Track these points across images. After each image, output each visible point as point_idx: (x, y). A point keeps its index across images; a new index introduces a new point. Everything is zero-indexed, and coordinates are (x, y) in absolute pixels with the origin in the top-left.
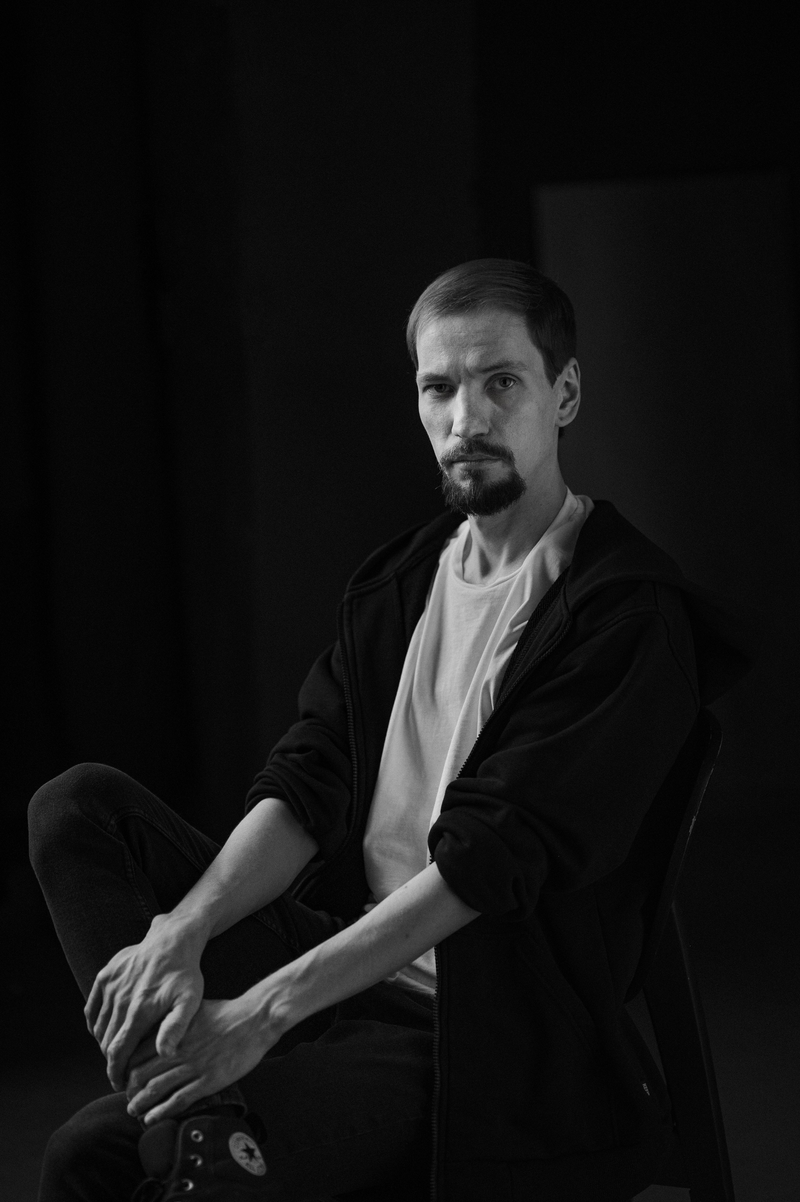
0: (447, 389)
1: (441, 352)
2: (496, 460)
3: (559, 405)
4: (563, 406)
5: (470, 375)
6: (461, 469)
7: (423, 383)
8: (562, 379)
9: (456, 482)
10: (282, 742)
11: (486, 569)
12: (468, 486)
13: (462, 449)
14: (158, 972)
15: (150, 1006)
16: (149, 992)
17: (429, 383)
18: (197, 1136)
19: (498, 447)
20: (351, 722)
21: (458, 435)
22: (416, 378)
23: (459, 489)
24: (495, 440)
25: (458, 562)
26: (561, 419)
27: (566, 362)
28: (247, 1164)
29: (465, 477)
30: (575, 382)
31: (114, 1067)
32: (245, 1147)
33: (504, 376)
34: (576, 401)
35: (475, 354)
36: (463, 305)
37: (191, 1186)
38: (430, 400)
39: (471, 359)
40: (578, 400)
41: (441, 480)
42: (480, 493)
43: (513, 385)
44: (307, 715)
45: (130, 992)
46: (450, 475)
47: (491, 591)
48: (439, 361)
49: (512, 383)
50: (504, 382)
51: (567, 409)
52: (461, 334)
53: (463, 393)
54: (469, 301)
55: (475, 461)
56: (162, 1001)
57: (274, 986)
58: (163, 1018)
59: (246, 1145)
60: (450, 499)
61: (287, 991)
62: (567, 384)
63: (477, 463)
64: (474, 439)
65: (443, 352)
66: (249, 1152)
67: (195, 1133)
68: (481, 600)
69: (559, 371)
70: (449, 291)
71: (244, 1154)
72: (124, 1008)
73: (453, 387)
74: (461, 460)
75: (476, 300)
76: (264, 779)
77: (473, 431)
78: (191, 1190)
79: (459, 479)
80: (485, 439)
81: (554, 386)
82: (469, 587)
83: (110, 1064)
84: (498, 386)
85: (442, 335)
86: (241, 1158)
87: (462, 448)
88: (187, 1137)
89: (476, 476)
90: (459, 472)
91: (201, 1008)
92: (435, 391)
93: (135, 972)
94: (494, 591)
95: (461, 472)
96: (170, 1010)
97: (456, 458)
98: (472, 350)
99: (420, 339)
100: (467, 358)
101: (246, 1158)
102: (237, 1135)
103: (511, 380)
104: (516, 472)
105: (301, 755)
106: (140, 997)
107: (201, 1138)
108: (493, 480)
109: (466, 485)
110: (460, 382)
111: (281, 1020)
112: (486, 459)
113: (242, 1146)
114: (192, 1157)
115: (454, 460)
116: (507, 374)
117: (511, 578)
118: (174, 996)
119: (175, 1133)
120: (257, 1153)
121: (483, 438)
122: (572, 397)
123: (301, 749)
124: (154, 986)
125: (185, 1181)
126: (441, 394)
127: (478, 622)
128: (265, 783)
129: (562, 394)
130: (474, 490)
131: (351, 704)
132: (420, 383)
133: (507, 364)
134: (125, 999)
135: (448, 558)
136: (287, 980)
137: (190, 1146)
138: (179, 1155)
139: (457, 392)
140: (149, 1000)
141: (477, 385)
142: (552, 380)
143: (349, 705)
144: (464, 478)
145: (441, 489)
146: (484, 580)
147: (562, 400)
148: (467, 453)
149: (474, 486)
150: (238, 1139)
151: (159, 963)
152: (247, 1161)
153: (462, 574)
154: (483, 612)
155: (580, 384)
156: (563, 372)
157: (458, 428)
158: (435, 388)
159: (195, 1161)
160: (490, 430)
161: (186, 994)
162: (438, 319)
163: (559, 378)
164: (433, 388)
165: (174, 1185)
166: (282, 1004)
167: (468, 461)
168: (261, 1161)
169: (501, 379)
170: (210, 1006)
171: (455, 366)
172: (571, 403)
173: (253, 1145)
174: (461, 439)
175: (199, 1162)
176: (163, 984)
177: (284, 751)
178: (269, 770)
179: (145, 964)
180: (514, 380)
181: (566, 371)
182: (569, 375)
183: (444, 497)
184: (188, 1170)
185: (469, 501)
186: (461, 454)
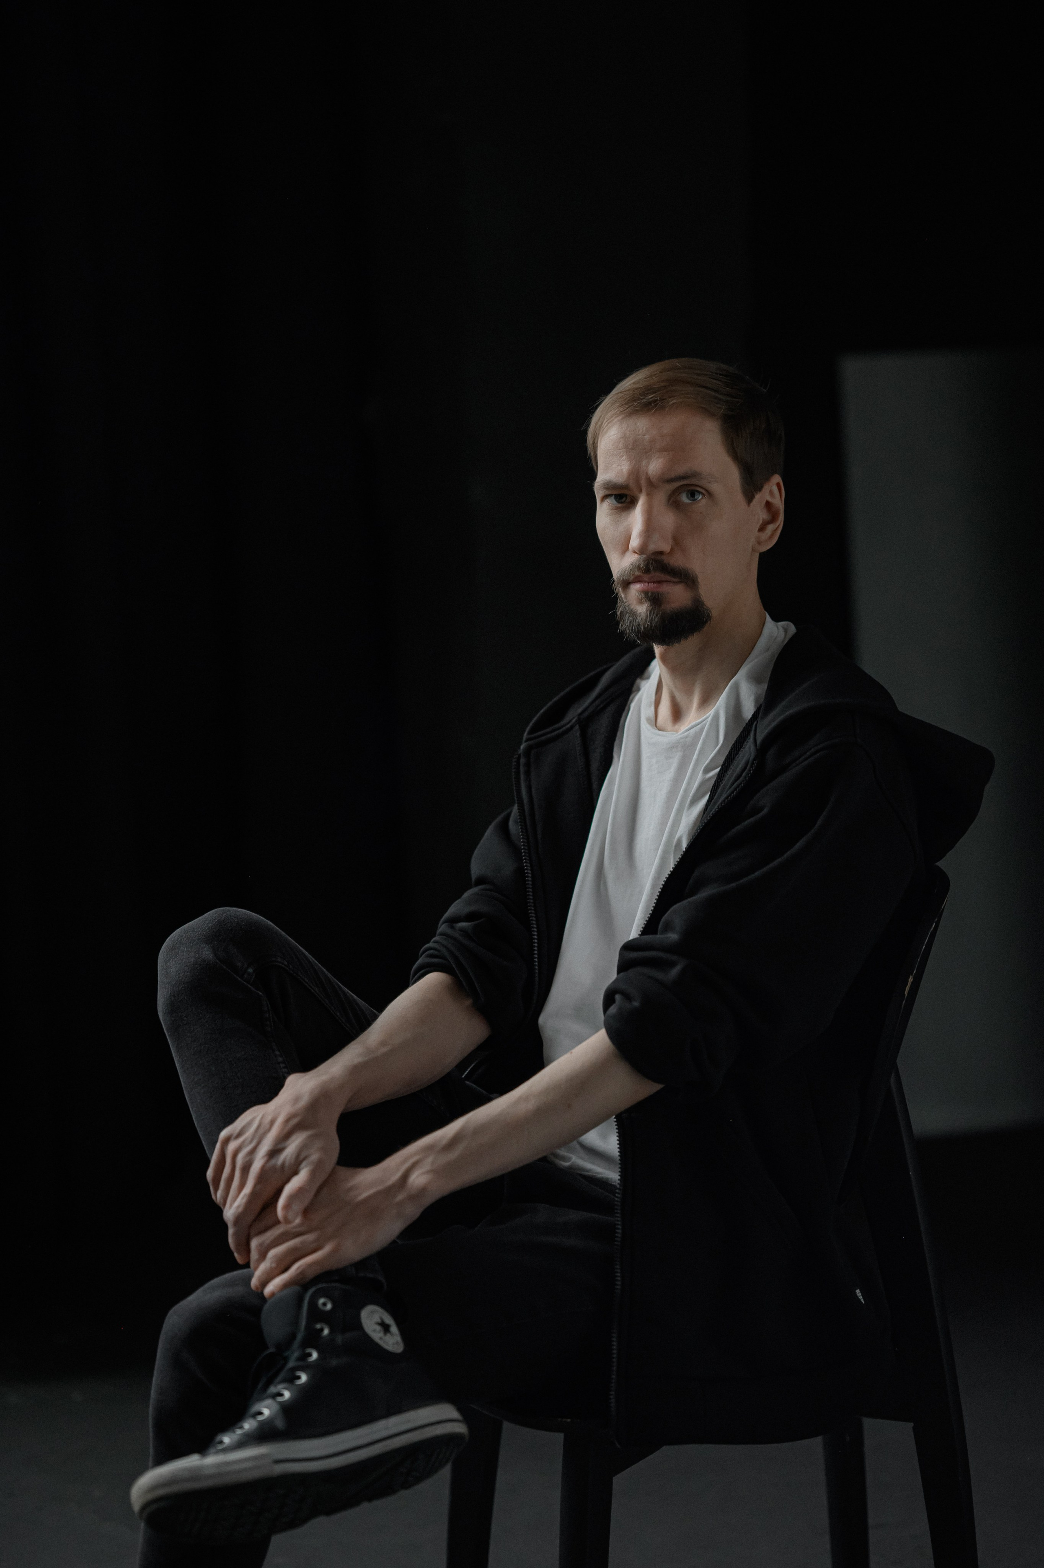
0: (629, 500)
1: (622, 456)
2: (678, 583)
3: (758, 527)
4: (762, 529)
5: (652, 485)
6: (638, 591)
7: (601, 492)
8: (761, 498)
9: (632, 607)
10: (453, 909)
11: (677, 714)
12: (644, 610)
13: (639, 568)
14: (285, 1131)
15: (274, 1168)
16: (274, 1153)
17: (607, 492)
18: (324, 1304)
19: (681, 569)
20: (530, 888)
21: (635, 552)
22: (594, 486)
23: (633, 614)
24: (677, 561)
25: (650, 706)
26: (759, 543)
27: (767, 479)
28: (381, 1338)
29: (641, 600)
30: (779, 502)
31: (236, 1234)
32: (379, 1321)
33: (693, 488)
34: (778, 524)
35: (660, 460)
36: (650, 403)
37: (315, 1355)
38: (608, 511)
39: (655, 466)
40: (780, 523)
41: (616, 603)
42: (656, 619)
43: (702, 498)
44: (481, 881)
45: (253, 1152)
46: (626, 597)
47: (681, 738)
48: (619, 467)
49: (700, 497)
50: (692, 494)
51: (767, 531)
52: (646, 437)
53: (643, 504)
54: (657, 400)
55: (654, 582)
56: (287, 1164)
57: (416, 1154)
58: (288, 1180)
59: (381, 1319)
60: (625, 625)
61: (430, 1159)
62: (768, 505)
63: (655, 585)
64: (653, 557)
65: (624, 457)
66: (386, 1328)
67: (322, 1301)
68: (672, 747)
69: (759, 489)
70: (637, 389)
71: (378, 1328)
72: (246, 1169)
73: (633, 497)
74: (637, 580)
75: (666, 399)
76: (429, 951)
77: (652, 547)
78: (317, 1360)
79: (635, 602)
80: (665, 559)
81: (752, 504)
82: (659, 735)
83: (231, 1231)
84: (684, 498)
85: (624, 437)
86: (374, 1331)
87: (639, 566)
88: (313, 1304)
89: (655, 599)
90: (635, 594)
91: (333, 1172)
92: (615, 502)
93: (261, 1131)
94: (686, 737)
95: (637, 594)
96: (296, 1173)
97: (632, 578)
98: (656, 456)
99: (601, 441)
100: (650, 465)
101: (379, 1332)
102: (370, 1308)
103: (699, 492)
104: (701, 598)
105: (470, 924)
106: (264, 1157)
107: (329, 1306)
108: (673, 605)
109: (642, 609)
110: (641, 491)
111: (423, 1190)
112: (667, 581)
113: (377, 1318)
114: (318, 1326)
115: (630, 581)
116: (692, 485)
117: (702, 722)
118: (302, 1157)
119: (300, 1299)
120: (394, 1329)
121: (663, 557)
122: (773, 520)
123: (469, 917)
124: (280, 1146)
125: (308, 1350)
126: (620, 505)
127: (670, 774)
128: (431, 956)
129: (763, 515)
130: (650, 615)
131: (529, 868)
132: (599, 493)
133: (695, 475)
134: (248, 1159)
135: (640, 701)
136: (430, 1148)
137: (316, 1314)
138: (303, 1323)
139: (637, 503)
140: (273, 1162)
141: (661, 497)
142: (749, 498)
143: (527, 869)
144: (640, 602)
145: (615, 614)
146: (677, 727)
147: (761, 522)
148: (644, 573)
149: (651, 611)
150: (372, 1312)
151: (287, 1121)
152: (381, 1334)
153: (654, 721)
154: (675, 762)
155: (783, 506)
156: (763, 490)
157: (635, 542)
158: (615, 499)
159: (322, 1330)
160: (672, 550)
161: (315, 1157)
162: (622, 419)
163: (758, 497)
164: (613, 498)
165: (296, 1354)
166: (423, 1174)
167: (645, 582)
168: (398, 1338)
169: (688, 491)
170: (343, 1171)
171: (635, 474)
172: (771, 528)
173: (389, 1320)
174: (639, 556)
175: (326, 1332)
176: (289, 1145)
177: (452, 921)
178: (436, 942)
179: (272, 1122)
180: (702, 494)
181: (766, 488)
182: (771, 493)
183: (618, 623)
184: (313, 1339)
185: (644, 628)
186: (637, 573)
